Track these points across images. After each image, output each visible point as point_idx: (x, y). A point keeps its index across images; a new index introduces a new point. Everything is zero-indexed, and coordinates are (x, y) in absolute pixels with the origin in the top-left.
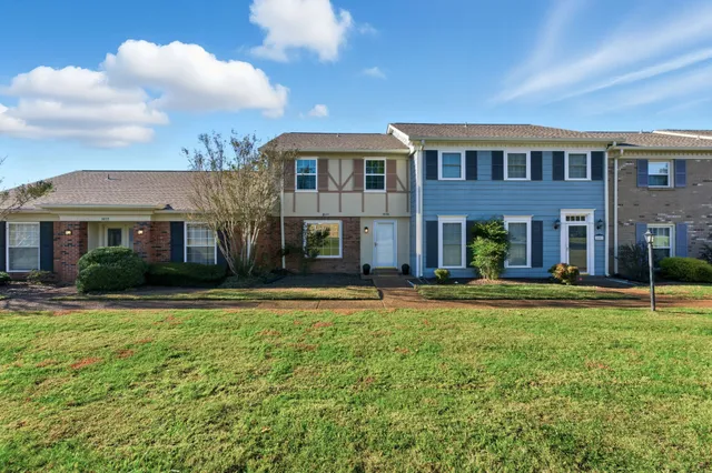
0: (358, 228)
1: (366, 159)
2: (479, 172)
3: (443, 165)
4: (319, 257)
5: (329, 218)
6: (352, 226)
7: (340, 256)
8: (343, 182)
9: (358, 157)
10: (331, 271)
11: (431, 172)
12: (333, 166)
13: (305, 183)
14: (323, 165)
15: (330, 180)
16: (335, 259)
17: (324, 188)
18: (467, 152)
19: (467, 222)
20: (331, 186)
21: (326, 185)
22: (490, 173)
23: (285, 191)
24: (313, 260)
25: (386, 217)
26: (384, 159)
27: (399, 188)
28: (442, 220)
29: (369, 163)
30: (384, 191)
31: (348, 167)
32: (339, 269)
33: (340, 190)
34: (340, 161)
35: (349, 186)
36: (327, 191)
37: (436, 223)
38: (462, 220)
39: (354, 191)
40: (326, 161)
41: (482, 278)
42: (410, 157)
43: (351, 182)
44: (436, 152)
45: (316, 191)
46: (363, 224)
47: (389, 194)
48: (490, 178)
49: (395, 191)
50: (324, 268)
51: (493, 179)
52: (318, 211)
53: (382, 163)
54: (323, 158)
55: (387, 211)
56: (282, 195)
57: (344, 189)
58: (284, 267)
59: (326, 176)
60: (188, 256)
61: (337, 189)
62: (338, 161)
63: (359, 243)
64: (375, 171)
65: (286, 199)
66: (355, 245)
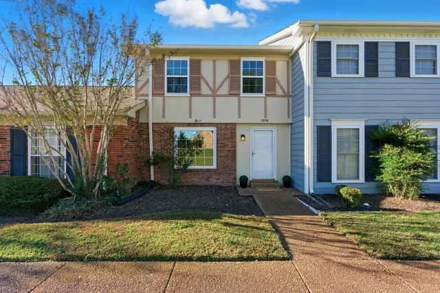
0: (234, 136)
1: (243, 59)
2: (380, 68)
3: (338, 60)
4: (190, 167)
5: (202, 125)
6: (227, 134)
7: (214, 167)
8: (218, 84)
9: (235, 58)
10: (204, 182)
11: (322, 68)
12: (206, 68)
13: (177, 85)
14: (196, 66)
15: (203, 83)
16: (209, 170)
18: (367, 44)
19: (366, 127)
20: (205, 89)
21: (199, 89)
22: (393, 68)
23: (154, 95)
24: (185, 170)
25: (265, 123)
26: (262, 59)
27: (279, 91)
28: (336, 125)
29: (245, 63)
30: (263, 95)
31: (223, 68)
32: (213, 181)
33: (214, 94)
34: (214, 61)
35: (225, 89)
36: (200, 95)
37: (329, 129)
38: (361, 125)
39: (230, 95)
40: (199, 62)
41: (391, 195)
42: (293, 57)
43: (226, 85)
44: (329, 43)
45: (188, 94)
46: (240, 131)
47: (268, 99)
48: (393, 74)
49: (274, 95)
50: (196, 180)
51: (397, 76)
52: (190, 117)
53: (260, 64)
54: (196, 57)
55: (266, 117)
56: (150, 98)
57: (218, 93)
58: (152, 179)
59: (199, 78)
60: (36, 169)
61: (210, 93)
62: (211, 62)
63: (235, 152)
64: (253, 73)
65: (155, 103)
66: (230, 154)
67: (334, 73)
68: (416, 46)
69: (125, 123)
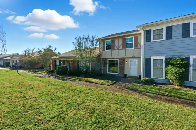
0: (124, 62)
1: (126, 38)
2: (173, 35)
3: (154, 35)
6: (122, 61)
8: (119, 46)
9: (124, 38)
11: (148, 39)
12: (116, 42)
13: (108, 48)
14: (113, 42)
15: (115, 46)
17: (113, 49)
19: (166, 58)
20: (116, 48)
23: (103, 51)
25: (134, 57)
26: (133, 37)
28: (153, 58)
30: (133, 48)
31: (121, 41)
33: (118, 49)
34: (118, 39)
35: (121, 48)
36: (114, 50)
38: (164, 58)
39: (123, 49)
43: (122, 46)
44: (150, 30)
45: (111, 50)
46: (126, 60)
47: (135, 49)
49: (137, 48)
51: (182, 37)
52: (112, 56)
53: (132, 38)
54: (113, 39)
55: (134, 55)
56: (102, 52)
57: (119, 49)
58: (102, 73)
59: (114, 45)
60: (80, 68)
61: (117, 49)
62: (117, 40)
63: (124, 67)
64: (130, 41)
65: (103, 53)
66: (123, 67)
67: (152, 40)
68: (193, 23)
69: (95, 59)
